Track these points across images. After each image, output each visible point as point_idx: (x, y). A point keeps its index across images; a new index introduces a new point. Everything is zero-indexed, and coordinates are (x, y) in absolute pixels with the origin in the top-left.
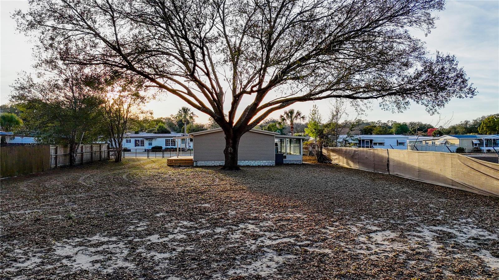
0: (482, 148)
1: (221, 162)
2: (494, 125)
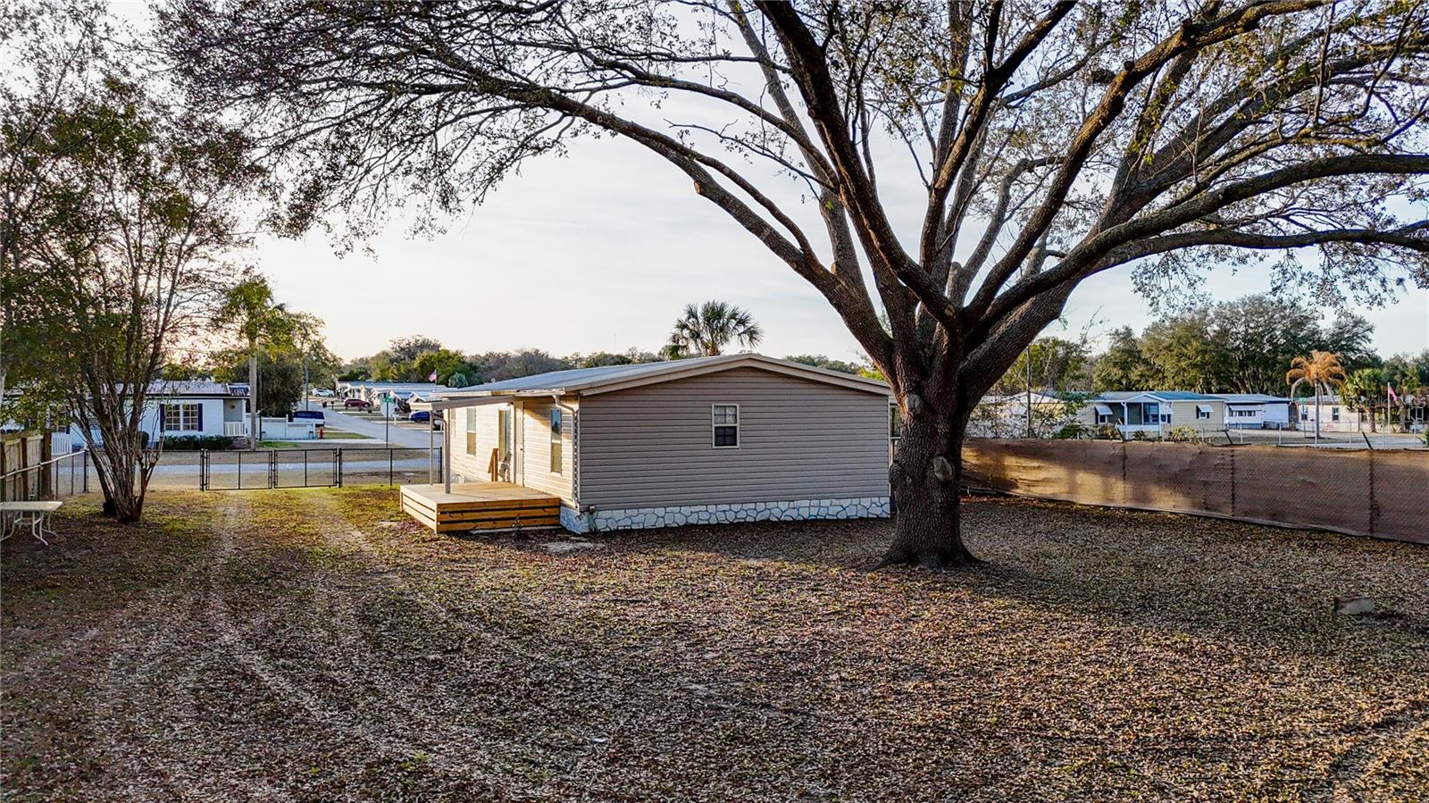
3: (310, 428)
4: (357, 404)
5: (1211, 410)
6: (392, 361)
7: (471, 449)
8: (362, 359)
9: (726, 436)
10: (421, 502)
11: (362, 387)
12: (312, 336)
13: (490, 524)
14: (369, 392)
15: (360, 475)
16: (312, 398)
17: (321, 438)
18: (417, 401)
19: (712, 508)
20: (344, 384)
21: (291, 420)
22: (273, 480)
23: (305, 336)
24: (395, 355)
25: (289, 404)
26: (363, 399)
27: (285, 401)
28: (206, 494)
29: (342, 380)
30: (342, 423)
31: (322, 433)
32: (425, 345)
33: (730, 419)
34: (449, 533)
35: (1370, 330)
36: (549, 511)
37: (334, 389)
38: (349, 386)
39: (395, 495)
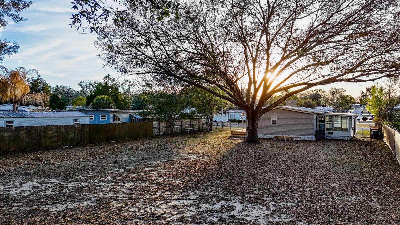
1: (267, 135)
9: (274, 122)
13: (239, 135)
33: (275, 118)
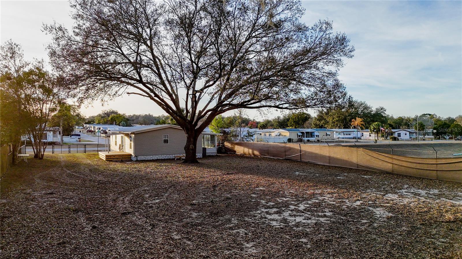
0: (303, 139)
2: (298, 120)
3: (76, 139)
4: (91, 131)
5: (330, 134)
6: (102, 117)
7: (116, 144)
8: (92, 116)
9: (166, 141)
10: (103, 155)
11: (92, 126)
12: (77, 111)
13: (117, 159)
14: (94, 127)
15: (91, 151)
16: (77, 130)
17: (80, 142)
18: (109, 130)
19: (163, 156)
20: (86, 125)
21: (71, 137)
22: (70, 152)
23: (74, 111)
24: (103, 115)
25: (71, 133)
26: (92, 130)
27: (69, 131)
28: (53, 154)
29: (86, 123)
30: (86, 138)
31: (80, 140)
32: (113, 112)
33: (167, 138)
34: (108, 161)
35: (385, 111)
36: (129, 157)
37: (83, 126)
38: (88, 125)
39: (98, 154)
